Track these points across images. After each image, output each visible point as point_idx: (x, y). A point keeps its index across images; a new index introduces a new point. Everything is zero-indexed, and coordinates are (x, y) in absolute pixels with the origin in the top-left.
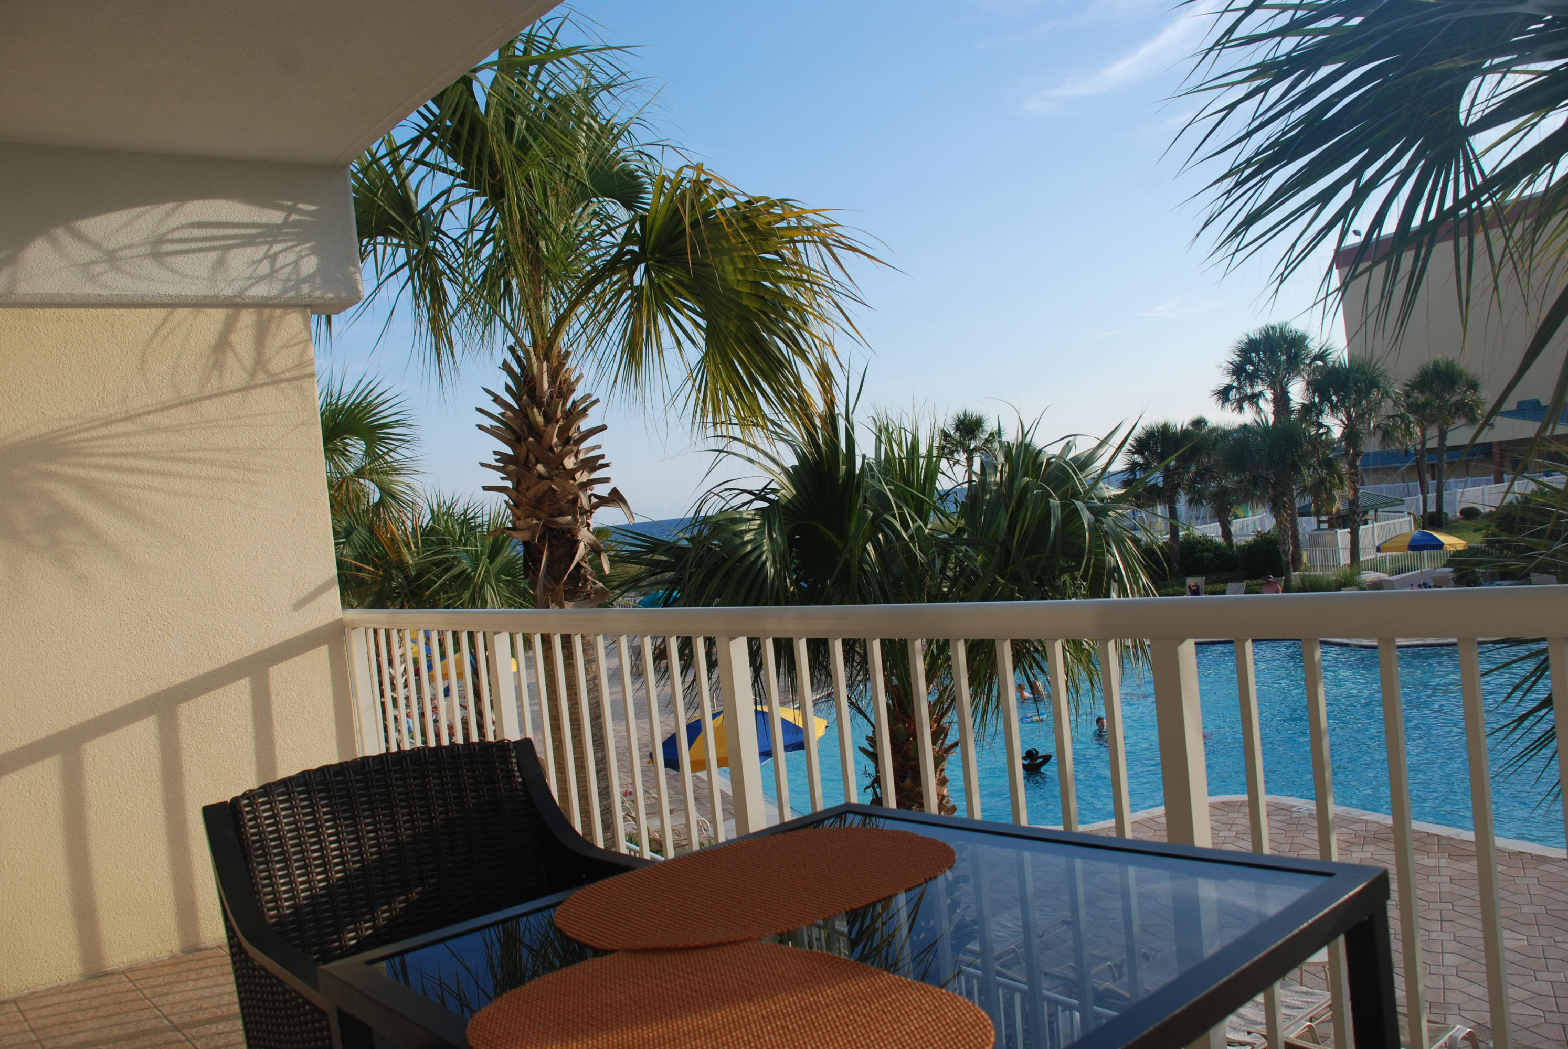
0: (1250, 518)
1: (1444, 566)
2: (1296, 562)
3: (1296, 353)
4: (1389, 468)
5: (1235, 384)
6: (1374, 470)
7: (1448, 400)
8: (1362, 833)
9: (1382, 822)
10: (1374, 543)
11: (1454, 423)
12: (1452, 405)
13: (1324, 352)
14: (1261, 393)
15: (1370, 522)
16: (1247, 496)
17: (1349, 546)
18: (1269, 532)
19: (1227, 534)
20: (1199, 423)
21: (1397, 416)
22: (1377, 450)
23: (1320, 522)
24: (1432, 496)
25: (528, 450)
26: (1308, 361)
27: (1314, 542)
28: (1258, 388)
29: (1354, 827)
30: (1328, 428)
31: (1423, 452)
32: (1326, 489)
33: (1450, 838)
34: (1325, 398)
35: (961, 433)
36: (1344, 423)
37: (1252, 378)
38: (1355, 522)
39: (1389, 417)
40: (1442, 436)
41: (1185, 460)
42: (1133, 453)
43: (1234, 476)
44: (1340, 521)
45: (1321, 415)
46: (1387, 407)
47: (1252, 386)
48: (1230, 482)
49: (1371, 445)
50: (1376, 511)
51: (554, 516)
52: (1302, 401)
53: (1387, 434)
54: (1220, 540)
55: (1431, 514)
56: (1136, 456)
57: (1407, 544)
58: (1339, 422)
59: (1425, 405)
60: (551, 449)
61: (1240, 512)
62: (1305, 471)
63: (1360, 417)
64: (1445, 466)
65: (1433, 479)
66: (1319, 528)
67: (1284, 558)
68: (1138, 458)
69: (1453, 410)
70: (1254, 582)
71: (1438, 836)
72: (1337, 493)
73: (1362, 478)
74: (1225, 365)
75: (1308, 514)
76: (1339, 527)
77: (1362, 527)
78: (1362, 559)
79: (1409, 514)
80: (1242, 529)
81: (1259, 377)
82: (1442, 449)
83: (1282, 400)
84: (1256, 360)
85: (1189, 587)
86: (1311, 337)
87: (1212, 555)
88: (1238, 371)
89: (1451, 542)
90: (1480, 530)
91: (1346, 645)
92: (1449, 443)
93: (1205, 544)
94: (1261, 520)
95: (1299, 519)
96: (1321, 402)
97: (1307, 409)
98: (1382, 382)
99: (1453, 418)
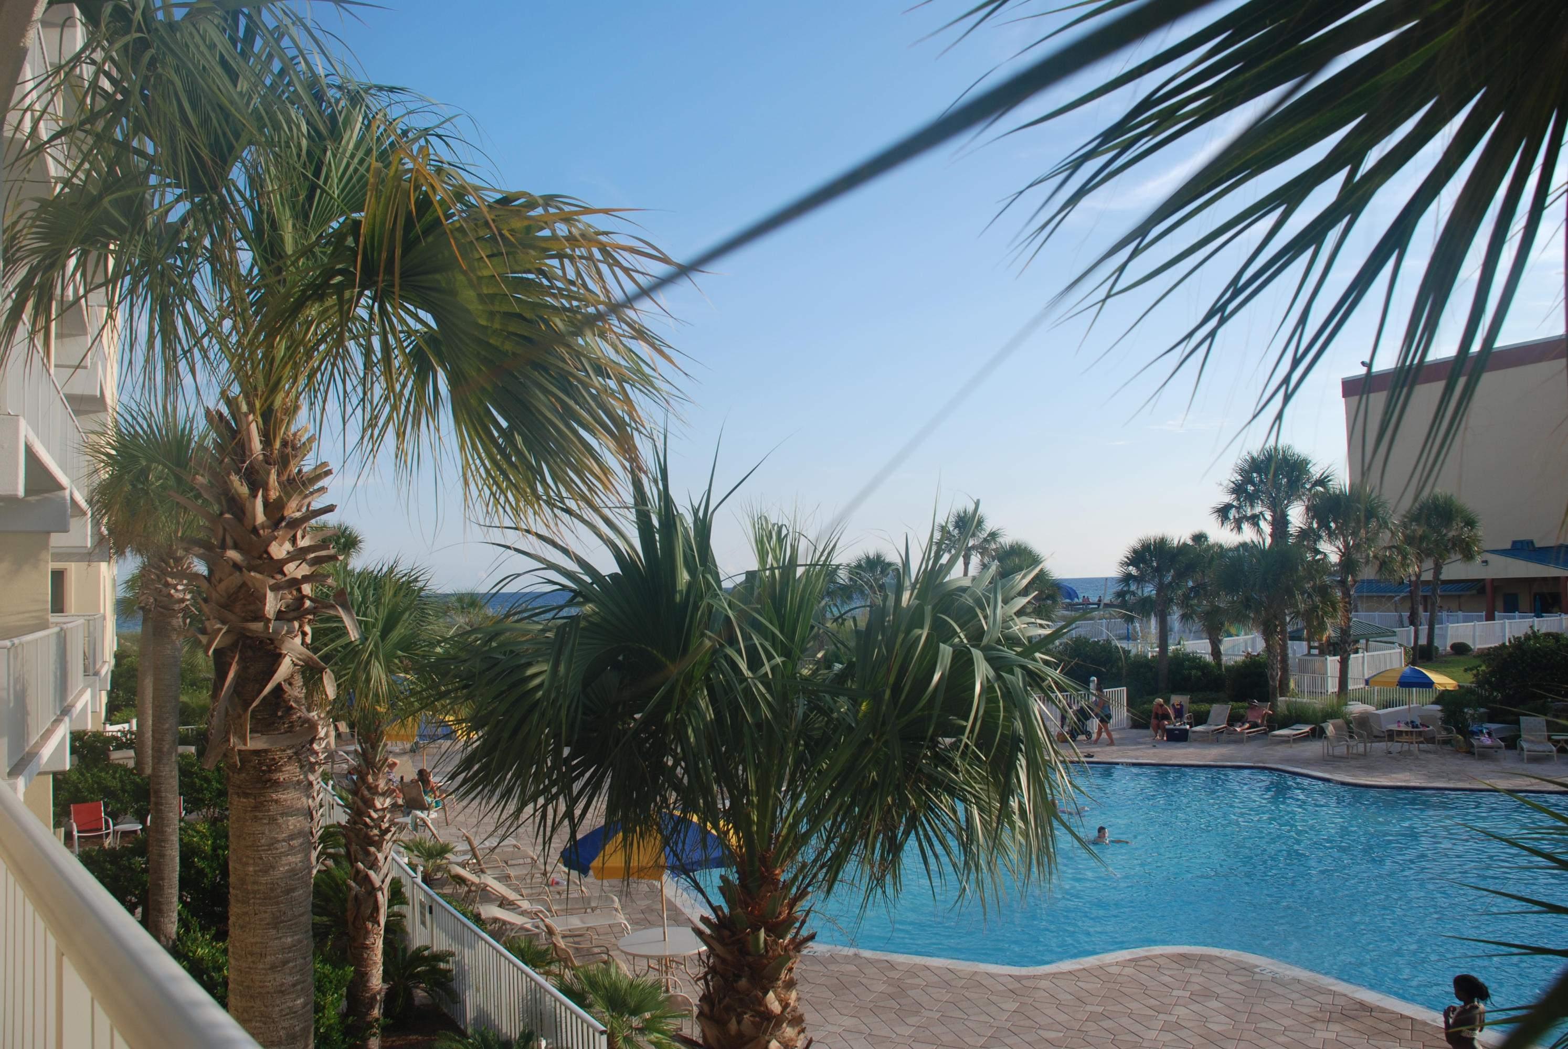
0: (1242, 638)
1: (1433, 703)
2: (1283, 688)
3: (1298, 477)
4: (1383, 597)
5: (1235, 503)
6: (1367, 597)
7: (1445, 535)
8: (1329, 1007)
9: (1351, 995)
10: (1363, 675)
11: (1450, 558)
12: (1449, 540)
13: (1326, 478)
14: (1261, 513)
15: (1360, 651)
16: (1240, 617)
17: (1338, 674)
18: (1258, 655)
19: (1216, 653)
20: (1199, 538)
21: (1394, 547)
22: (1372, 577)
23: (1310, 648)
24: (1424, 629)
25: (225, 530)
26: (1308, 486)
27: (1303, 667)
28: (1258, 509)
29: (1320, 998)
30: (1325, 555)
31: (1417, 583)
32: (1317, 615)
33: (1425, 1024)
34: (1324, 524)
35: (960, 530)
36: (1340, 551)
37: (1252, 499)
38: (1346, 651)
39: (1385, 548)
40: (1438, 569)
41: (1181, 575)
42: (1128, 565)
43: (1227, 595)
44: (1331, 648)
45: (1318, 540)
46: (1385, 538)
47: (1252, 506)
48: (1223, 602)
49: (1368, 573)
50: (1367, 641)
51: (248, 621)
52: (1301, 525)
53: (1384, 564)
54: (1209, 658)
55: (1421, 646)
56: (1131, 568)
57: (1396, 680)
58: (1336, 550)
59: (1422, 538)
60: (255, 530)
61: (1233, 630)
62: (1299, 597)
63: (1357, 546)
64: (1439, 600)
65: (1425, 611)
66: (1309, 654)
67: (1271, 682)
68: (1133, 570)
69: (1450, 545)
70: (1240, 704)
71: (1412, 1019)
72: (1328, 621)
73: (1356, 606)
74: (1225, 483)
75: (1300, 639)
76: (1330, 654)
77: (1352, 656)
78: (1350, 688)
79: (1400, 645)
80: (1234, 647)
81: (1258, 498)
82: (1436, 582)
83: (1280, 523)
84: (1257, 480)
85: (1173, 705)
86: (1313, 462)
87: (1199, 673)
88: (1238, 490)
89: (1441, 680)
90: (1471, 669)
91: (1328, 780)
92: (1443, 577)
93: (1194, 661)
94: (1253, 640)
95: (1289, 642)
96: (1319, 527)
97: (1304, 534)
98: (1381, 512)
99: (1449, 553)
